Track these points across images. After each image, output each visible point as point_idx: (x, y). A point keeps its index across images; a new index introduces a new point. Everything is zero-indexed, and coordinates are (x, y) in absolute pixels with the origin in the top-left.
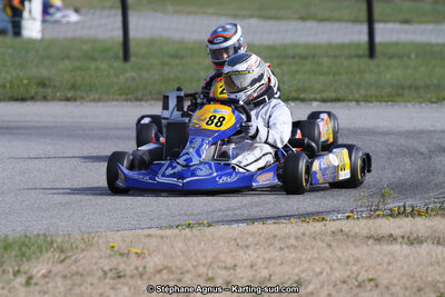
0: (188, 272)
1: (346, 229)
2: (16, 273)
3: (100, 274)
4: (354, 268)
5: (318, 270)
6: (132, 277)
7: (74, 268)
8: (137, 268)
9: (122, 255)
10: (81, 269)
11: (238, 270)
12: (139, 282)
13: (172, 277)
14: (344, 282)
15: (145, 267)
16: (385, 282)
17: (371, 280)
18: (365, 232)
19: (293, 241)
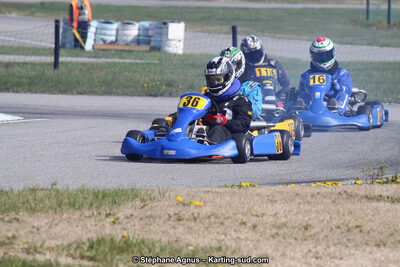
0: (228, 218)
1: (349, 191)
2: (108, 215)
3: (167, 217)
4: (348, 218)
5: (321, 218)
6: (188, 220)
7: (149, 213)
8: (193, 214)
9: (184, 204)
10: (153, 213)
11: (265, 218)
12: (193, 224)
13: (217, 221)
14: (339, 227)
15: (199, 214)
16: (368, 229)
17: (357, 227)
18: (362, 193)
19: (309, 198)
